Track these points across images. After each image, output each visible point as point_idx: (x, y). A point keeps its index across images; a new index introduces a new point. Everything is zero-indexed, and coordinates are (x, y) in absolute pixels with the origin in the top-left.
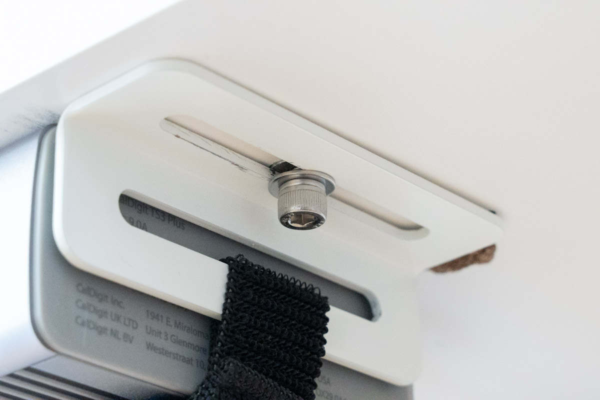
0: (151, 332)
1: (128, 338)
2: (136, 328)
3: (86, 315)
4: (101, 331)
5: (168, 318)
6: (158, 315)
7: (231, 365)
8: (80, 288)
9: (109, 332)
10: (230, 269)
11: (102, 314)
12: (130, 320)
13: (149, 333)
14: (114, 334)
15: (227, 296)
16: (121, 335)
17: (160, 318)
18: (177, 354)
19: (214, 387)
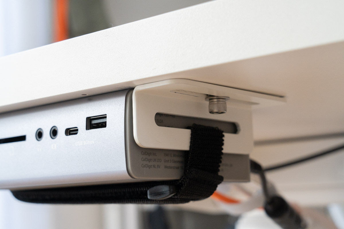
0: (166, 161)
1: (159, 166)
2: (161, 162)
3: (145, 163)
4: (150, 167)
5: (171, 154)
6: (168, 154)
7: (194, 171)
8: (143, 153)
9: (152, 167)
10: (192, 132)
11: (150, 160)
12: (159, 159)
13: (165, 162)
14: (154, 166)
15: (191, 142)
16: (156, 166)
17: (168, 155)
18: (174, 167)
19: (188, 179)
